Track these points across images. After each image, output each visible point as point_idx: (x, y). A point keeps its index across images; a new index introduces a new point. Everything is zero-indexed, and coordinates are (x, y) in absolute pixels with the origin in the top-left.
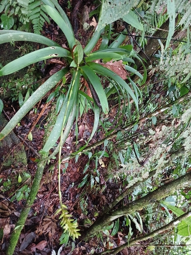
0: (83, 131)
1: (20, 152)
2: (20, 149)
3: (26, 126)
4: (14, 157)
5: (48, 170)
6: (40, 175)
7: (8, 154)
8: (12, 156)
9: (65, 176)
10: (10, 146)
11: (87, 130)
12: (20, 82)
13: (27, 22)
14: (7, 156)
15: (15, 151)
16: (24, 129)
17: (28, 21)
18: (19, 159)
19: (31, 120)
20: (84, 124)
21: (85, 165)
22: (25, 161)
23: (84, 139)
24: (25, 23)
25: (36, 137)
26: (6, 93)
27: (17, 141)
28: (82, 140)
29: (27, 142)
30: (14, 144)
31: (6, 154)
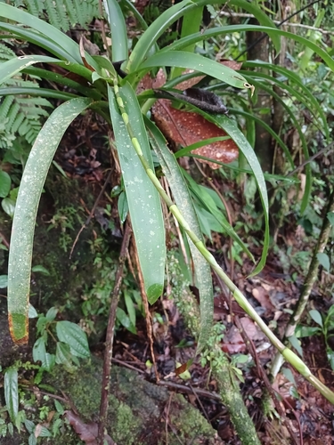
0: (267, 297)
1: (182, 413)
2: (181, 408)
3: (161, 358)
4: (179, 433)
5: (265, 417)
6: (245, 420)
7: (163, 433)
8: (175, 432)
9: (308, 410)
10: (157, 414)
11: (271, 291)
12: (102, 289)
13: (12, 142)
14: (165, 439)
15: (173, 418)
16: (163, 366)
17: (14, 138)
18: (192, 429)
19: (163, 342)
20: (259, 285)
21: (326, 358)
22: (207, 426)
23: (281, 310)
24: (10, 144)
25: (194, 366)
26: (95, 326)
27: (163, 393)
28: (277, 314)
29: (183, 383)
30: (163, 405)
31: (159, 436)
